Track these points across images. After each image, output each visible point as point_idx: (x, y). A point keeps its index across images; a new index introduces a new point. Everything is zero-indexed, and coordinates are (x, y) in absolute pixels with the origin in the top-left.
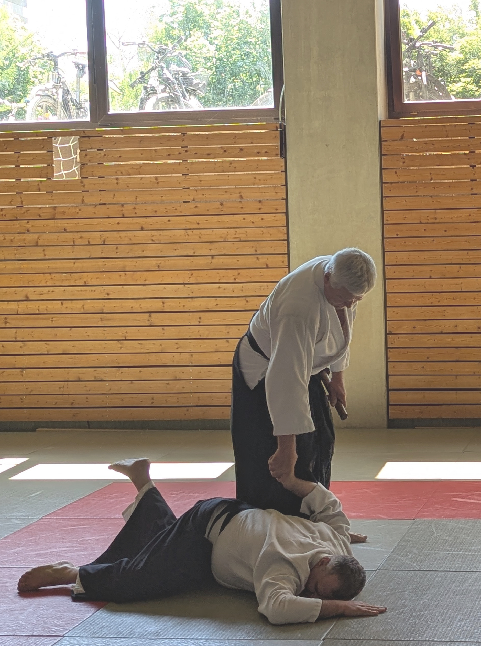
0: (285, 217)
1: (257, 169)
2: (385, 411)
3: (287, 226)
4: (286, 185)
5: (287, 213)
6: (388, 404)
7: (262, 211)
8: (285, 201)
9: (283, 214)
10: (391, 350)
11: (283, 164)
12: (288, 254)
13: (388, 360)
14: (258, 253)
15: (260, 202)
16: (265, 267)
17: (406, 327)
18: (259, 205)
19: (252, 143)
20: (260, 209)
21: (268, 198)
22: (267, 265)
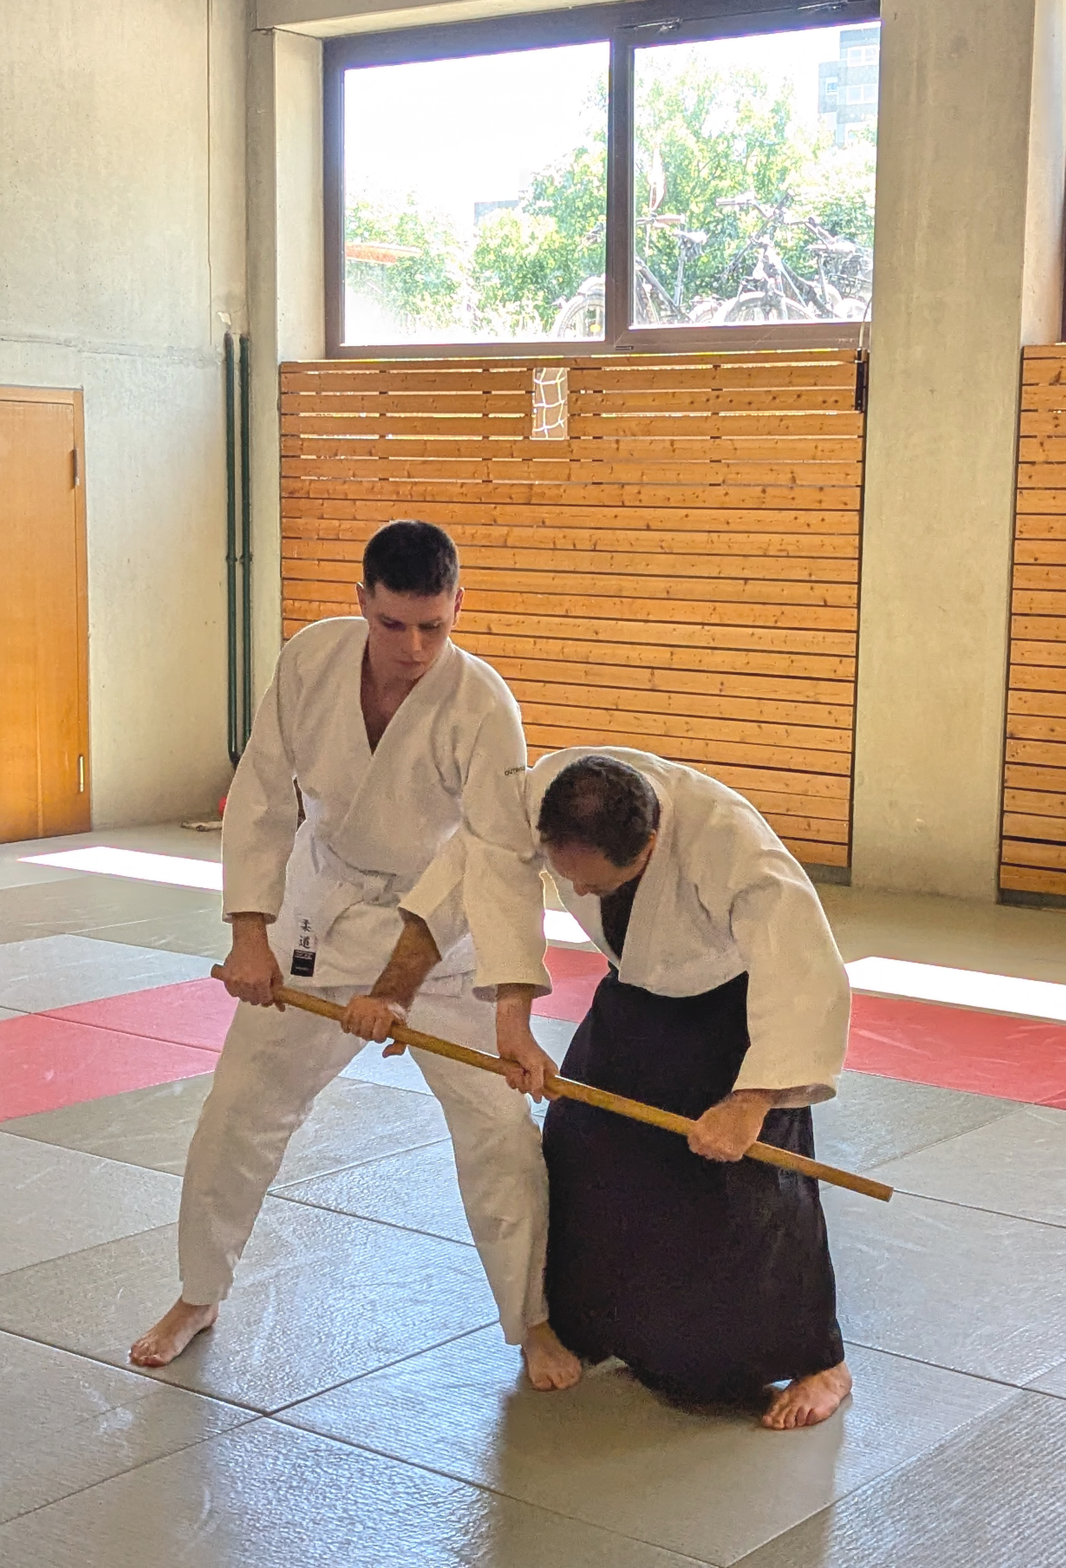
0: (857, 518)
1: (821, 431)
2: (993, 875)
3: (861, 534)
4: (863, 461)
5: (861, 511)
6: (1000, 863)
7: (824, 506)
8: (859, 489)
9: (855, 513)
10: (1010, 766)
11: (861, 424)
12: (859, 583)
13: (1006, 785)
14: (813, 578)
15: (821, 489)
16: (822, 603)
17: (1038, 729)
18: (819, 496)
19: (815, 385)
20: (820, 502)
21: (834, 483)
22: (825, 601)
